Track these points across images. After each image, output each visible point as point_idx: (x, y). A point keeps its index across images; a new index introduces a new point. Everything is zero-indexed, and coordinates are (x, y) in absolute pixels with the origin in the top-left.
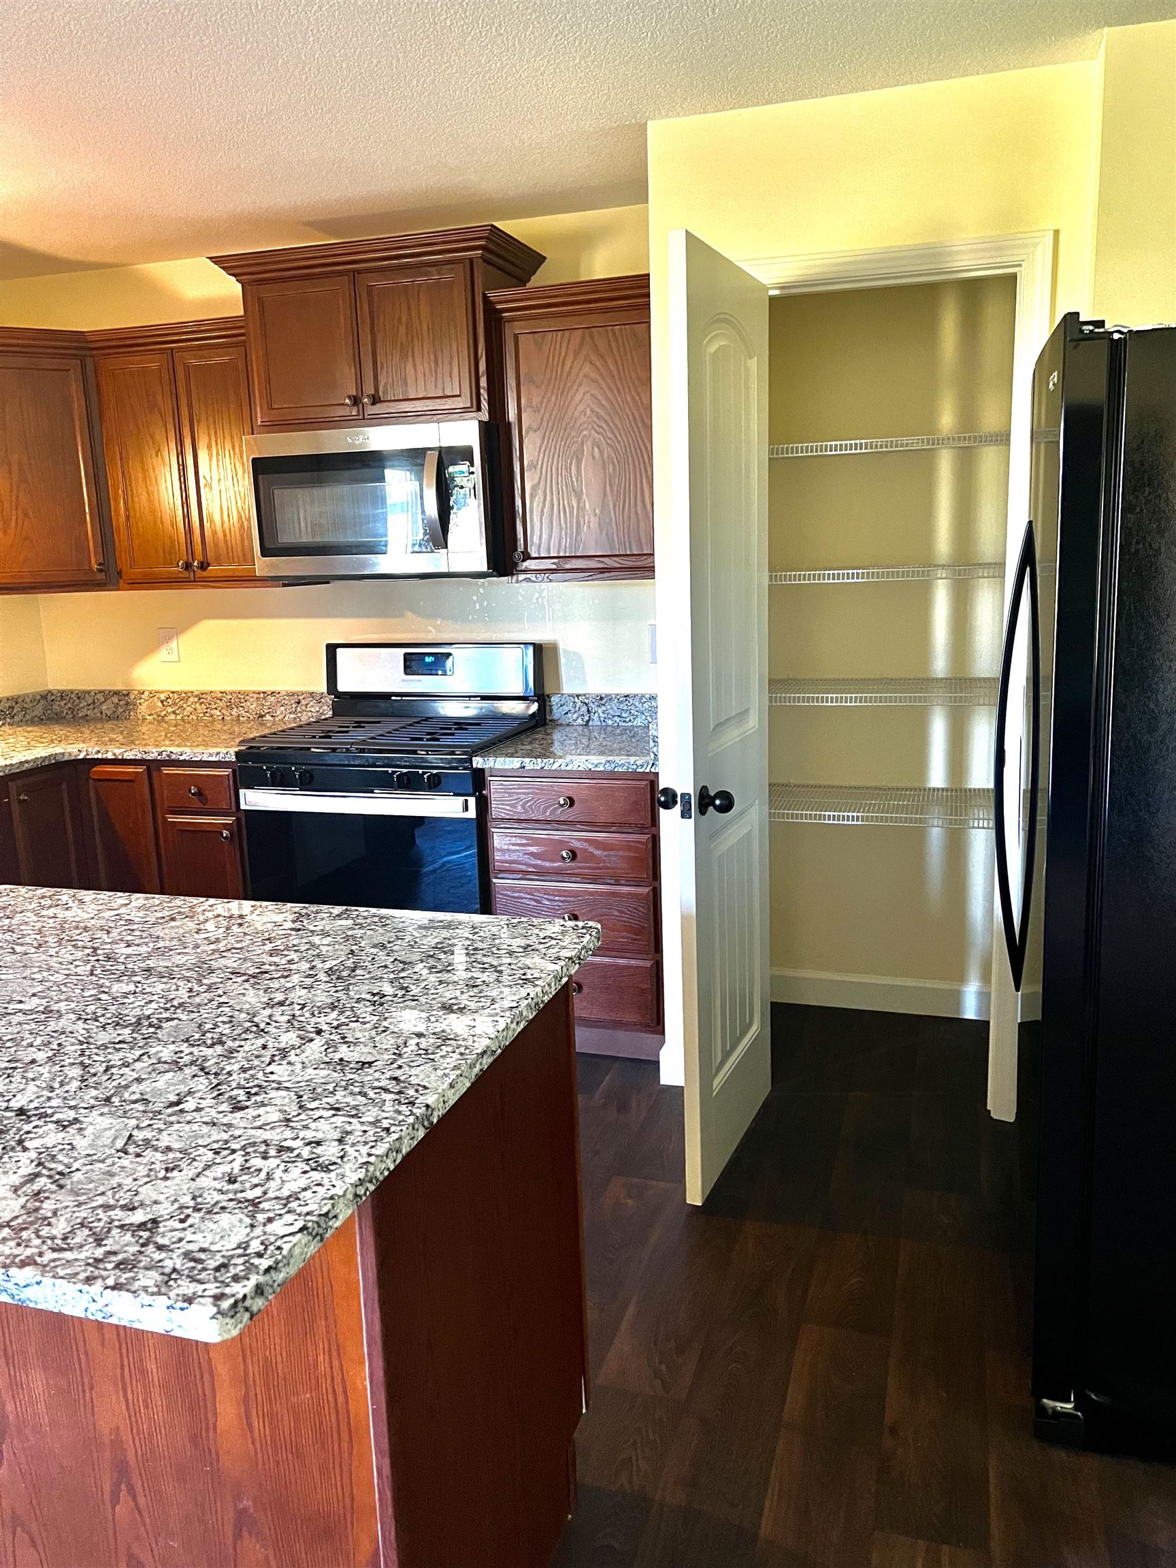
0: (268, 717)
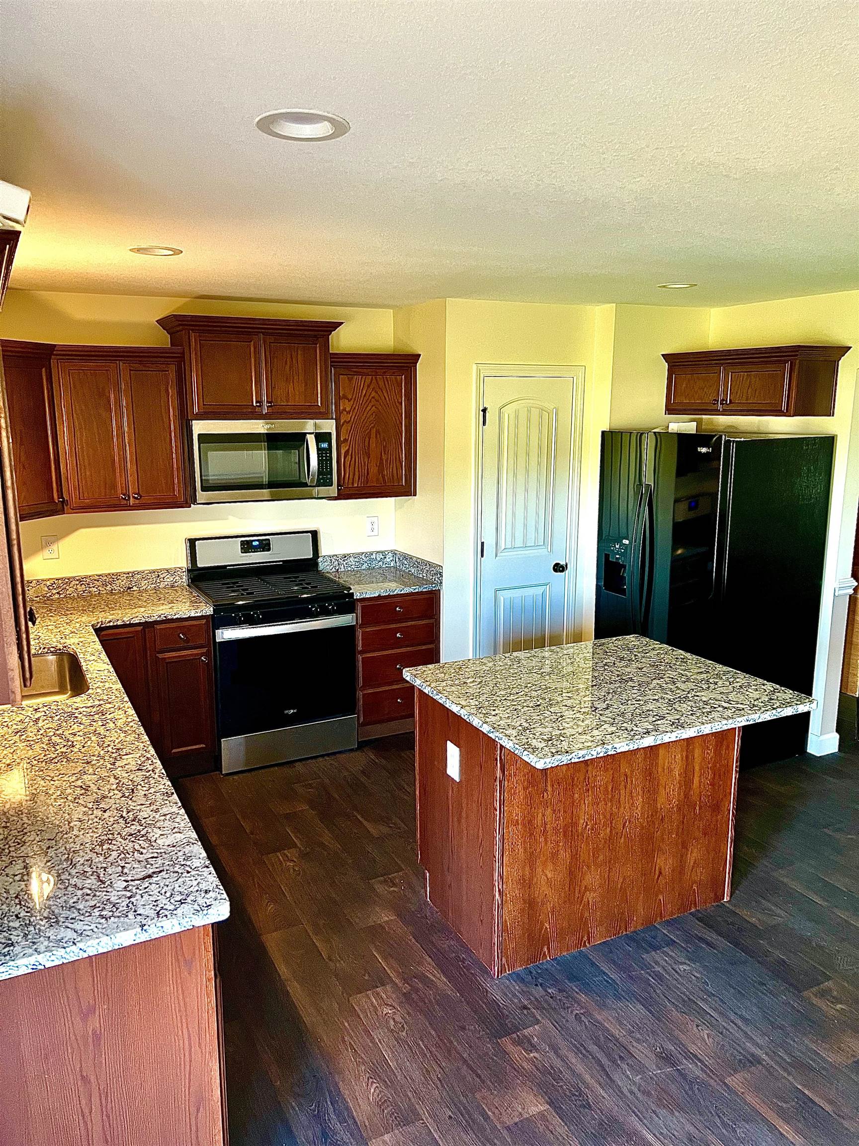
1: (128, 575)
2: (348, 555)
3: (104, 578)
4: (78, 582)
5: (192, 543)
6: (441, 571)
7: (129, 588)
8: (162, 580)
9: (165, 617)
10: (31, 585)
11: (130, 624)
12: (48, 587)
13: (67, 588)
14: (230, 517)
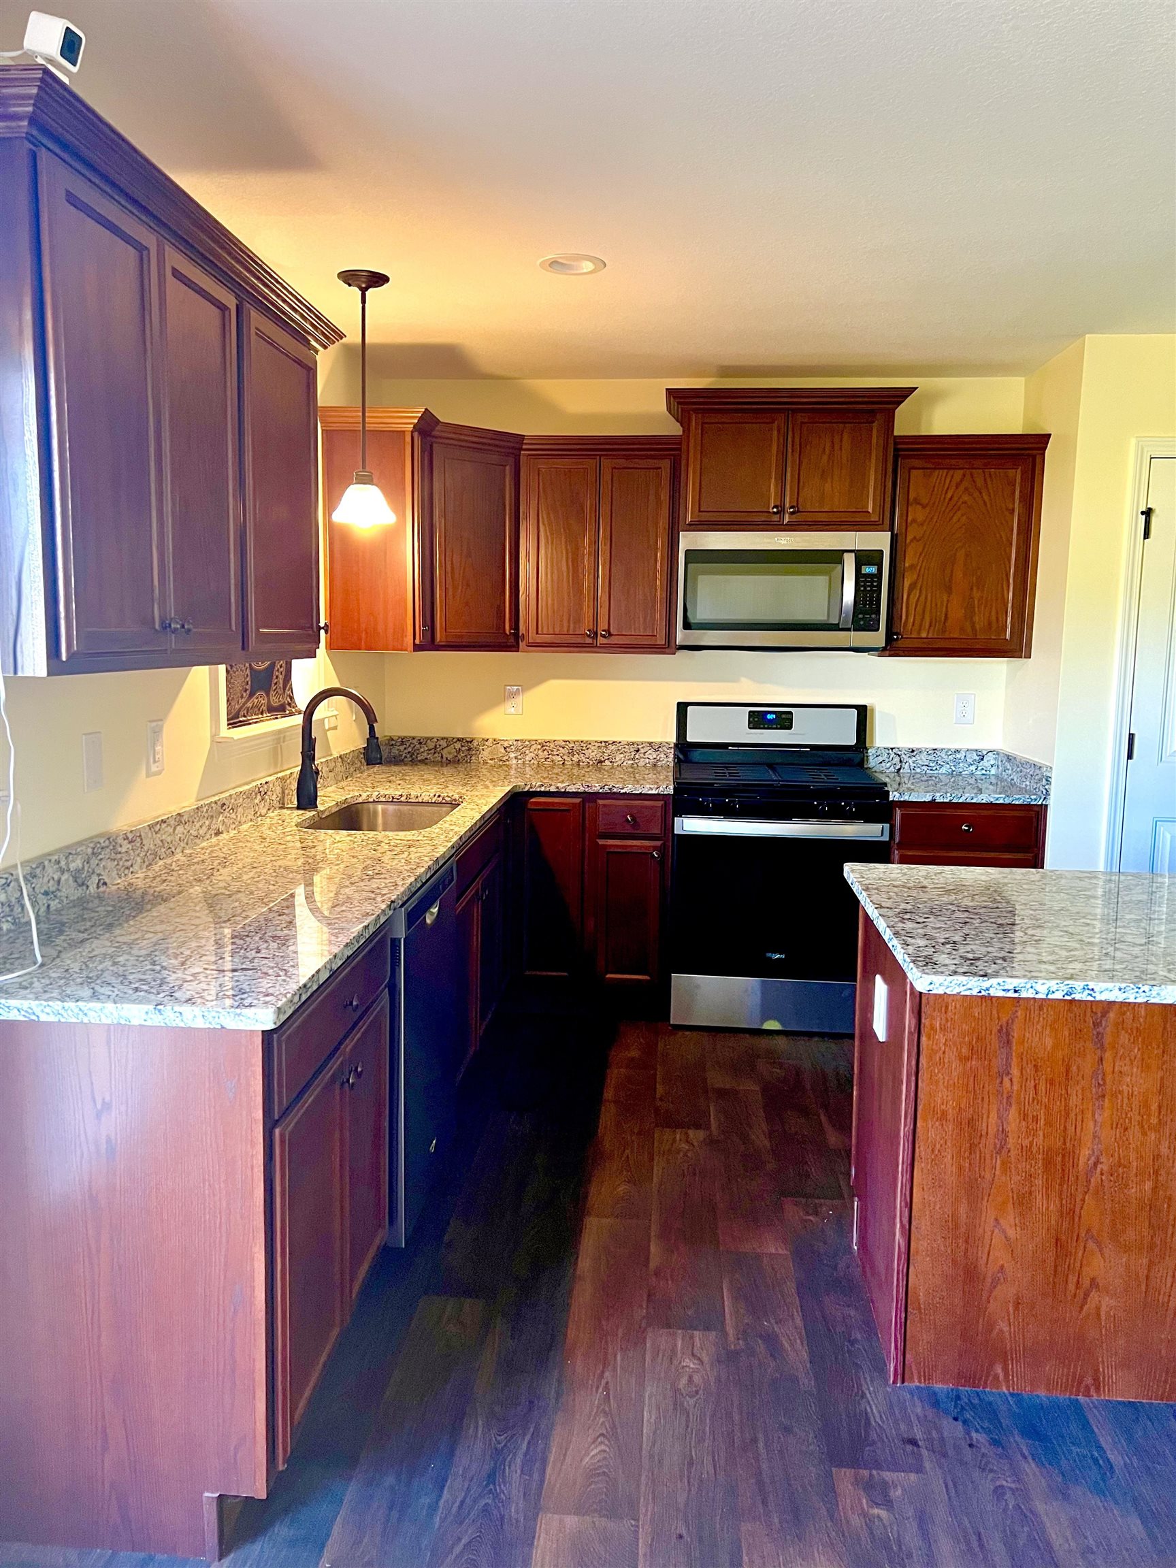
0: (607, 763)
1: (600, 744)
2: (918, 749)
3: (571, 745)
4: (539, 747)
5: (682, 708)
6: (1049, 775)
7: (601, 762)
8: (642, 755)
9: (610, 789)
10: (486, 743)
11: (565, 792)
12: (505, 748)
13: (527, 752)
14: (743, 679)
